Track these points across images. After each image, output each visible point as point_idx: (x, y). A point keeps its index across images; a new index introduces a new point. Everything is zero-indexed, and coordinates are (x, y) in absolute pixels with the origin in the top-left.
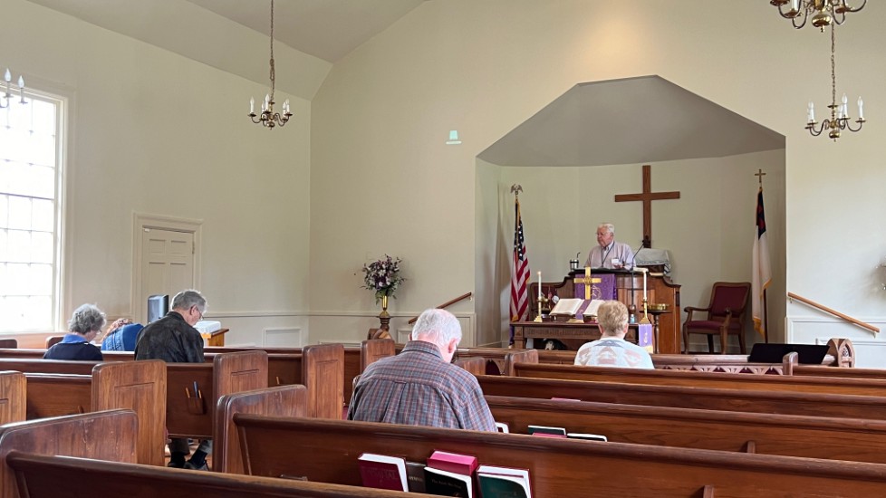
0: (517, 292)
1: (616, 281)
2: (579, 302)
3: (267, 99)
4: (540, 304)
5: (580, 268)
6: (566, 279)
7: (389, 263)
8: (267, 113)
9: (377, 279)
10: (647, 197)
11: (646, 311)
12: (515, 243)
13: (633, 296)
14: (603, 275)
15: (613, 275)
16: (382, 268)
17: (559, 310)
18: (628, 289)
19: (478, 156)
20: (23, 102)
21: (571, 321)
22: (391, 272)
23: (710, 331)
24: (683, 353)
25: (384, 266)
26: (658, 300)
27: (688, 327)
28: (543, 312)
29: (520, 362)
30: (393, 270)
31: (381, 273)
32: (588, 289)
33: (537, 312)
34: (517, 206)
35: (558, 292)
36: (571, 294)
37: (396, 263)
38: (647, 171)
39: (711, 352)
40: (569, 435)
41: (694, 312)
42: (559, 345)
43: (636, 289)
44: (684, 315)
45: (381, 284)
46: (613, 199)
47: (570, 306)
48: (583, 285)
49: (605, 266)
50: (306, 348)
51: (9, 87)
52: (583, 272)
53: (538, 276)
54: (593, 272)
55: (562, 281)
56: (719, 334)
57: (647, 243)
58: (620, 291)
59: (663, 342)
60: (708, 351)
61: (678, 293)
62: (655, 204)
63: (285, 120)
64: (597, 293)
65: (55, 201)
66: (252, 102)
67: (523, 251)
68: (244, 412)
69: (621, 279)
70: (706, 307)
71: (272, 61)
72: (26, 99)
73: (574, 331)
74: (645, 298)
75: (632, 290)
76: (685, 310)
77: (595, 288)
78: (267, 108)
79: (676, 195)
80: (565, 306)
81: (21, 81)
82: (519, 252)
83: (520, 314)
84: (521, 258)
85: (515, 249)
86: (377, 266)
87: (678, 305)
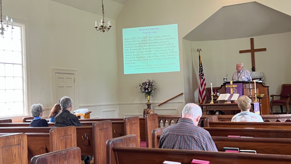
0: (201, 92)
1: (243, 86)
2: (228, 95)
3: (102, 21)
4: (212, 97)
5: (227, 81)
6: (222, 86)
7: (149, 82)
8: (102, 26)
9: (145, 89)
10: (253, 51)
11: (256, 97)
12: (200, 72)
13: (250, 91)
14: (237, 84)
15: (242, 83)
16: (147, 85)
17: (220, 98)
18: (248, 89)
19: (183, 38)
20: (13, 28)
21: (225, 103)
22: (150, 86)
23: (281, 104)
24: (271, 114)
25: (147, 84)
26: (260, 93)
27: (272, 103)
28: (213, 99)
29: (211, 121)
30: (151, 85)
31: (147, 87)
32: (232, 90)
33: (211, 100)
34: (199, 57)
35: (219, 92)
36: (224, 92)
37: (152, 82)
38: (252, 40)
39: (282, 113)
40: (241, 150)
41: (274, 96)
42: (221, 113)
43: (251, 89)
44: (271, 98)
45: (147, 91)
46: (239, 52)
47: (225, 97)
48: (230, 88)
49: (239, 80)
50: (125, 119)
51: (8, 22)
52: (229, 83)
53: (211, 85)
54: (233, 83)
55: (220, 86)
56: (285, 105)
57: (253, 69)
58: (245, 90)
59: (263, 109)
60: (281, 112)
61: (268, 89)
62: (256, 53)
63: (109, 28)
64: (235, 91)
65: (22, 65)
66: (96, 22)
67: (203, 75)
68: (116, 146)
69: (245, 85)
70: (279, 94)
71: (103, 6)
72: (14, 27)
73: (227, 107)
74: (256, 92)
75: (250, 89)
76: (271, 96)
77: (234, 89)
78: (102, 24)
79: (264, 50)
80: (222, 97)
81: (12, 20)
82: (201, 76)
83: (203, 101)
84: (202, 78)
85: (200, 75)
86: (144, 84)
87: (268, 94)
